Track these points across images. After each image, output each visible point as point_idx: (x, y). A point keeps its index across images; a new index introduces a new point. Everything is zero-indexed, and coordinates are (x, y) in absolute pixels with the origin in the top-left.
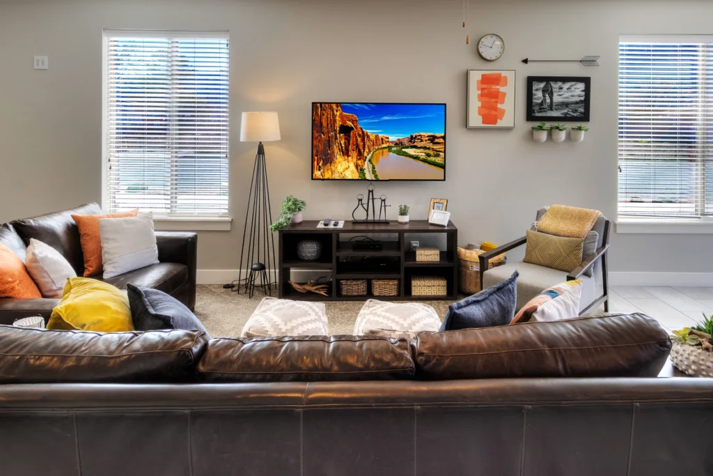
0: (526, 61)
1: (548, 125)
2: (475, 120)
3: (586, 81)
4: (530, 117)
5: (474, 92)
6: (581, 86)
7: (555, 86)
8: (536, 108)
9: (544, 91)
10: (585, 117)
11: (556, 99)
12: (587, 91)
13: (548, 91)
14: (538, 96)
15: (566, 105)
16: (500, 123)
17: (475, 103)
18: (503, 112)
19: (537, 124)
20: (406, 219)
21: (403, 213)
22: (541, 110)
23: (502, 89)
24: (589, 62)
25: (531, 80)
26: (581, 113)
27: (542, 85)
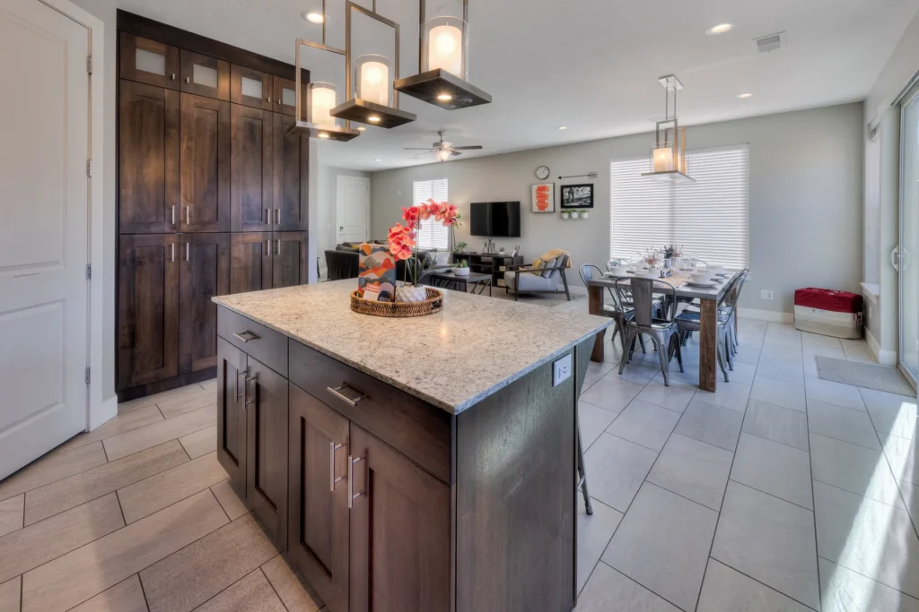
0: (560, 178)
1: (569, 210)
2: (536, 208)
3: (591, 186)
4: (562, 206)
5: (534, 195)
6: (589, 189)
7: (575, 189)
8: (565, 202)
9: (569, 192)
10: (591, 205)
11: (576, 196)
12: (592, 191)
13: (571, 192)
14: (566, 195)
15: (580, 199)
16: (546, 210)
17: (535, 200)
18: (548, 204)
19: (564, 209)
20: (502, 253)
21: (502, 250)
22: (568, 202)
23: (546, 193)
24: (592, 175)
25: (563, 187)
26: (589, 203)
27: (568, 189)
